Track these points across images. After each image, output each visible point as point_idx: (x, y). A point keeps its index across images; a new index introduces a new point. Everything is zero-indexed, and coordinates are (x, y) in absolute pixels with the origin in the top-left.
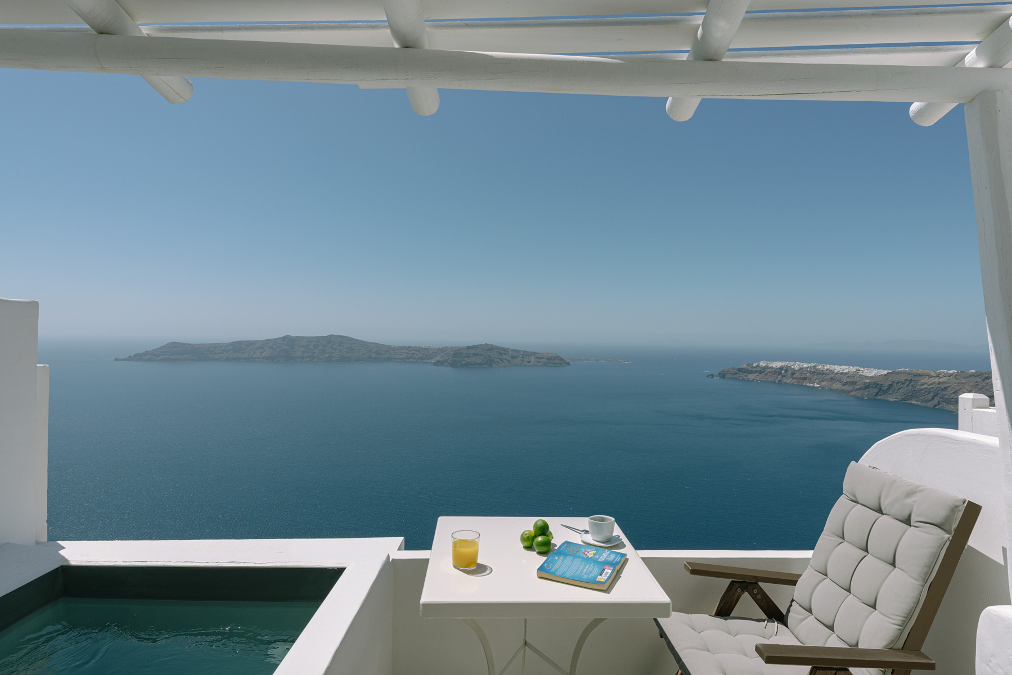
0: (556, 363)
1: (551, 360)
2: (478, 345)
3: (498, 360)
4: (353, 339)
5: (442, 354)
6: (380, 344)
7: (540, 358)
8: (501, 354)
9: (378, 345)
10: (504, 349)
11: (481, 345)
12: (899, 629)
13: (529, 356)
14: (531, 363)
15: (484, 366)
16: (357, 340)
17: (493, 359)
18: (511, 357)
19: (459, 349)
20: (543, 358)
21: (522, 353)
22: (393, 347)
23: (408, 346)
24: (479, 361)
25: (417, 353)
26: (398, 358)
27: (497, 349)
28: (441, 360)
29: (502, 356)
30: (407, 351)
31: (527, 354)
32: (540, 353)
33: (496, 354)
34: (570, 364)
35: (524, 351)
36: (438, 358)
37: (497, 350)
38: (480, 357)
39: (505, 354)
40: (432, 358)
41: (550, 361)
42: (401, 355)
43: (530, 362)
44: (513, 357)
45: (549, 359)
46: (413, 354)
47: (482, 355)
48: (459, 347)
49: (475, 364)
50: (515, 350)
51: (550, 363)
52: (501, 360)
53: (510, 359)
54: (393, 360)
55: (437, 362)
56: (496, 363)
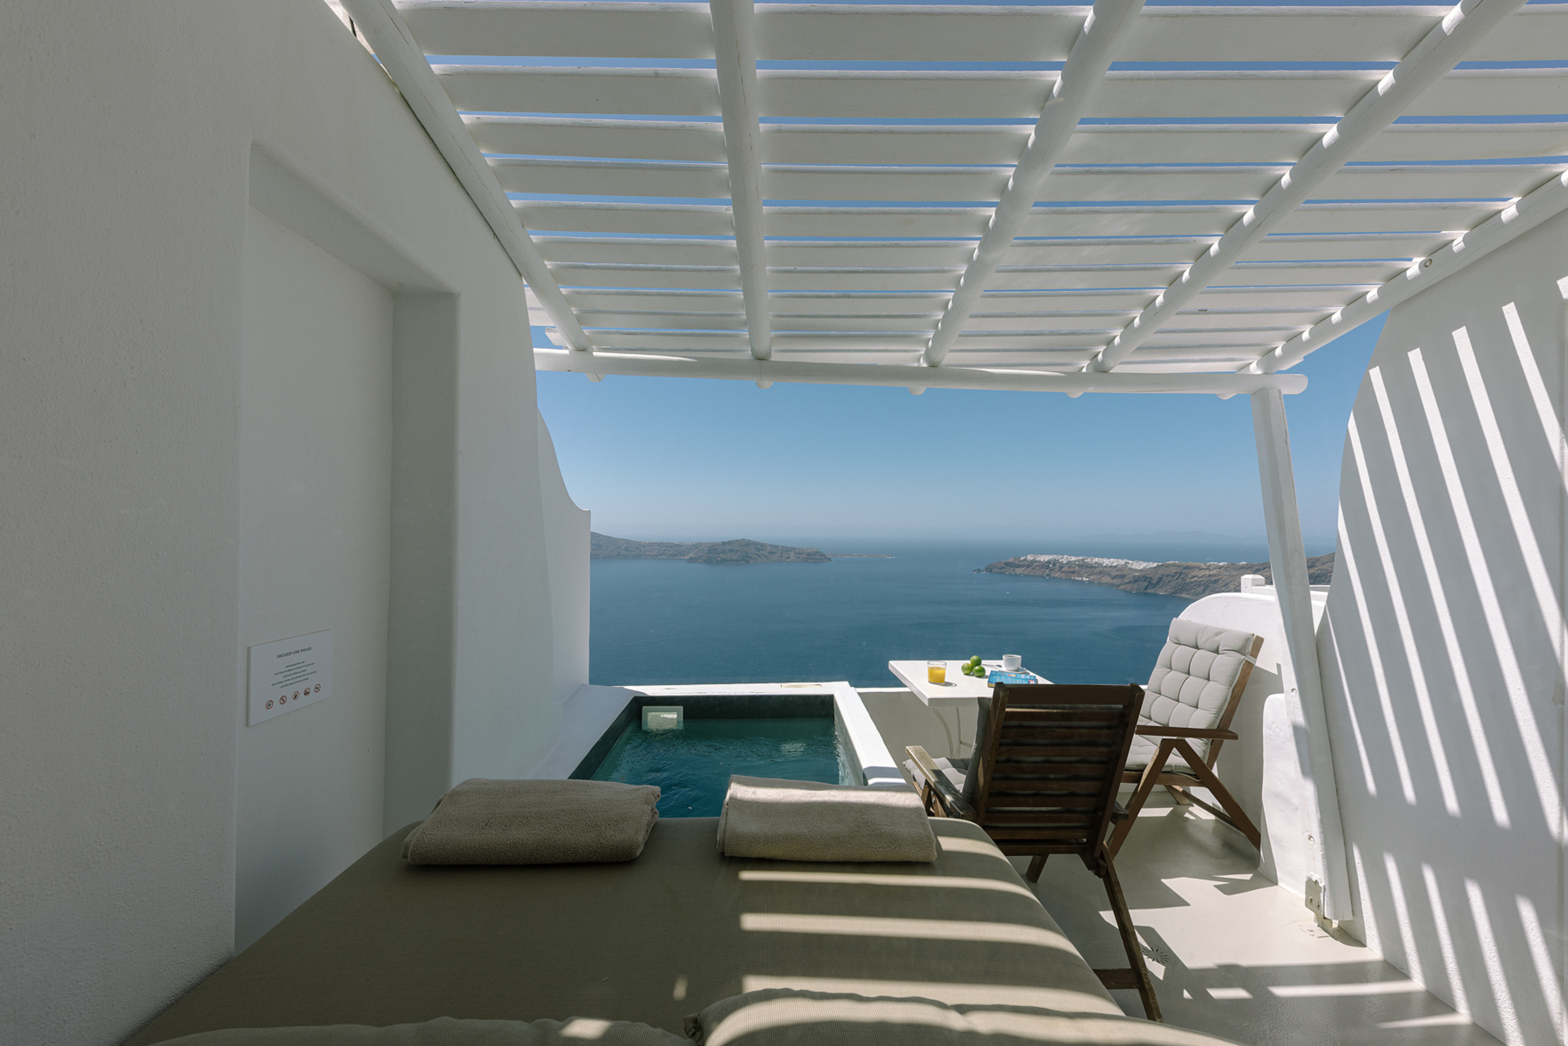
0: (816, 559)
1: (812, 555)
2: (735, 541)
3: (756, 556)
4: (601, 535)
5: (697, 550)
6: (629, 540)
7: (799, 554)
8: (758, 550)
9: (627, 541)
10: (762, 545)
11: (737, 540)
12: (1215, 717)
13: (788, 551)
14: (791, 558)
15: (741, 562)
16: (605, 536)
17: (751, 555)
18: (769, 553)
19: (714, 545)
20: (803, 554)
21: (780, 548)
22: (643, 543)
23: (659, 542)
24: (735, 557)
25: (670, 549)
26: (648, 555)
27: (754, 544)
28: (695, 556)
29: (759, 551)
30: (658, 547)
31: (785, 550)
32: (799, 549)
33: (753, 549)
34: (832, 559)
35: (782, 547)
36: (691, 555)
37: (754, 546)
38: (736, 553)
39: (763, 550)
40: (685, 555)
41: (810, 557)
42: (652, 552)
43: (789, 558)
44: (771, 553)
45: (809, 554)
46: (665, 550)
47: (738, 551)
48: (714, 543)
49: (732, 560)
50: (774, 545)
51: (810, 559)
52: (759, 556)
53: (768, 555)
54: (644, 557)
55: (691, 558)
56: (753, 559)
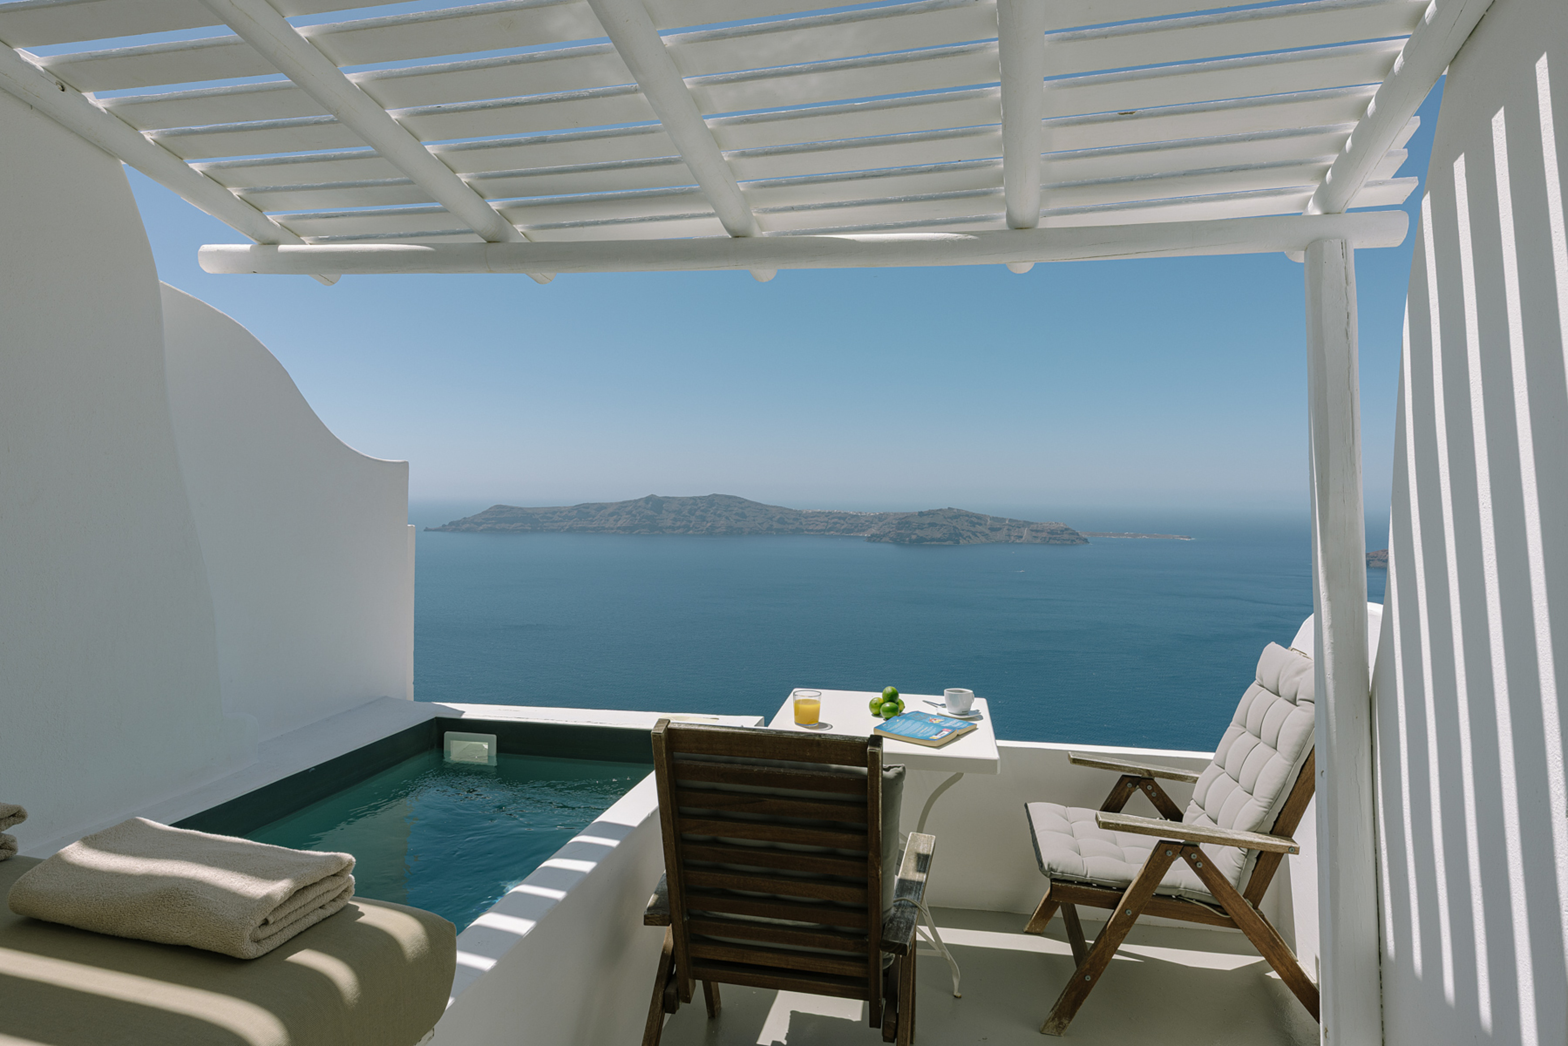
0: (1064, 540)
1: (1057, 534)
2: (937, 510)
3: (969, 534)
4: (746, 500)
5: (881, 524)
6: (785, 509)
7: (1037, 531)
8: (973, 524)
9: (782, 510)
10: (979, 517)
11: (940, 510)
13: (1020, 528)
14: (1023, 538)
15: (947, 543)
16: (752, 502)
17: (961, 532)
18: (989, 529)
19: (906, 517)
20: (1042, 531)
21: (1007, 522)
22: (804, 512)
23: (827, 511)
24: (938, 535)
25: (842, 522)
26: (812, 530)
27: (967, 516)
28: (878, 533)
29: (975, 527)
30: (826, 519)
31: (1016, 525)
32: (1037, 523)
33: (966, 524)
34: (1089, 540)
35: (1010, 520)
36: (874, 531)
37: (967, 518)
38: (939, 529)
39: (980, 524)
40: (864, 531)
41: (1054, 536)
42: (817, 525)
43: (1021, 537)
44: (992, 529)
45: (1052, 532)
46: (835, 523)
47: (942, 526)
48: (907, 513)
49: (933, 540)
50: (997, 518)
51: (1055, 539)
52: (974, 534)
53: (987, 532)
54: (806, 532)
55: (872, 536)
56: (965, 539)
